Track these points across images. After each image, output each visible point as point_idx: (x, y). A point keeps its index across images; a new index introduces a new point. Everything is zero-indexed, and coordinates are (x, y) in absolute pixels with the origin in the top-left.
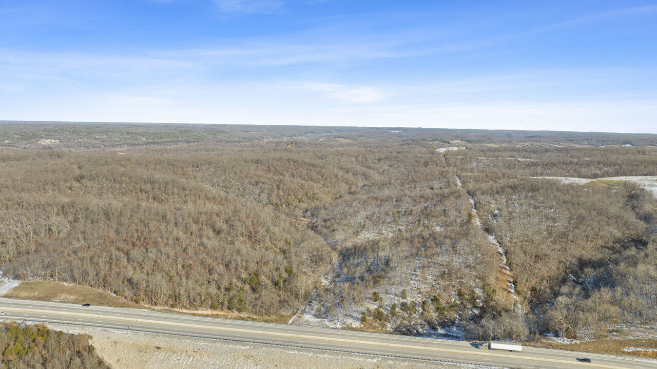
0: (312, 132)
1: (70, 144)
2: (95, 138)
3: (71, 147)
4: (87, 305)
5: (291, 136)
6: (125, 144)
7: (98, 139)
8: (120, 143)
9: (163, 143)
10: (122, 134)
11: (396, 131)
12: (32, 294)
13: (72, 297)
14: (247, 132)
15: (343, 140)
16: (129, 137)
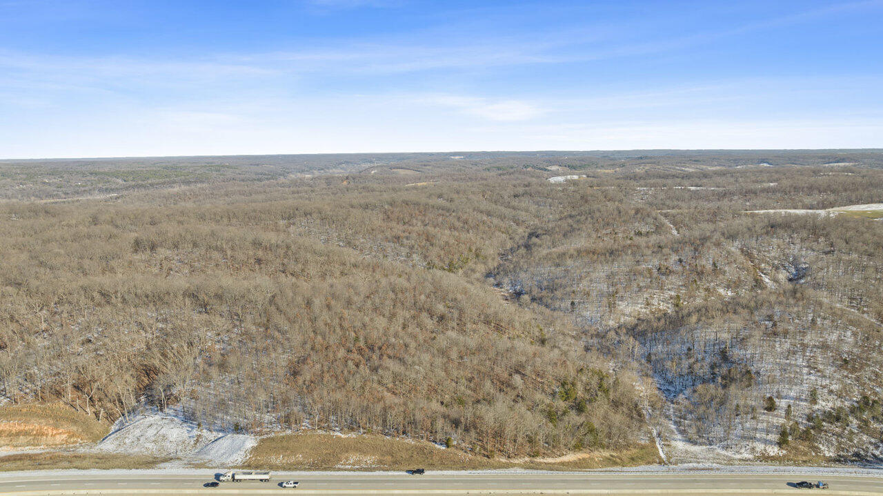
0: (347, 162)
1: (9, 193)
2: (44, 183)
3: (12, 197)
4: (420, 471)
5: (322, 169)
6: (94, 189)
7: (49, 184)
8: (87, 188)
9: (152, 185)
10: (84, 175)
11: (457, 157)
12: (292, 460)
13: (370, 459)
14: (258, 165)
15: (402, 172)
16: (96, 179)
